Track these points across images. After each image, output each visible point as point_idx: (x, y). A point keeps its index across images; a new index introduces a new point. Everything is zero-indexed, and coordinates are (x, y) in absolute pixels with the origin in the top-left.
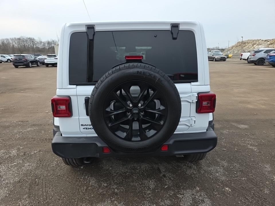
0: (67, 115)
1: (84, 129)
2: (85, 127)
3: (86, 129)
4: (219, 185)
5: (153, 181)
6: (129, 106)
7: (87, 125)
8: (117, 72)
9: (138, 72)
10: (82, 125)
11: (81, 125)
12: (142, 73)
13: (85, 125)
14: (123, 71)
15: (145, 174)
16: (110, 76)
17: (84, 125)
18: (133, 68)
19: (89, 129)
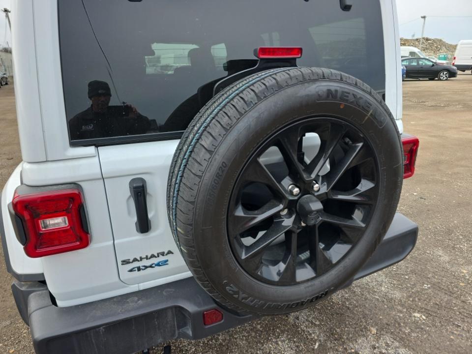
0: (78, 243)
1: (131, 271)
2: (136, 264)
3: (139, 269)
4: (401, 312)
5: (284, 341)
6: (291, 193)
7: (141, 259)
8: (273, 94)
9: (329, 91)
10: (126, 262)
11: (123, 261)
12: (339, 95)
13: (135, 260)
14: (290, 91)
15: (259, 326)
16: (250, 110)
17: (131, 261)
18: (315, 81)
19: (146, 267)
